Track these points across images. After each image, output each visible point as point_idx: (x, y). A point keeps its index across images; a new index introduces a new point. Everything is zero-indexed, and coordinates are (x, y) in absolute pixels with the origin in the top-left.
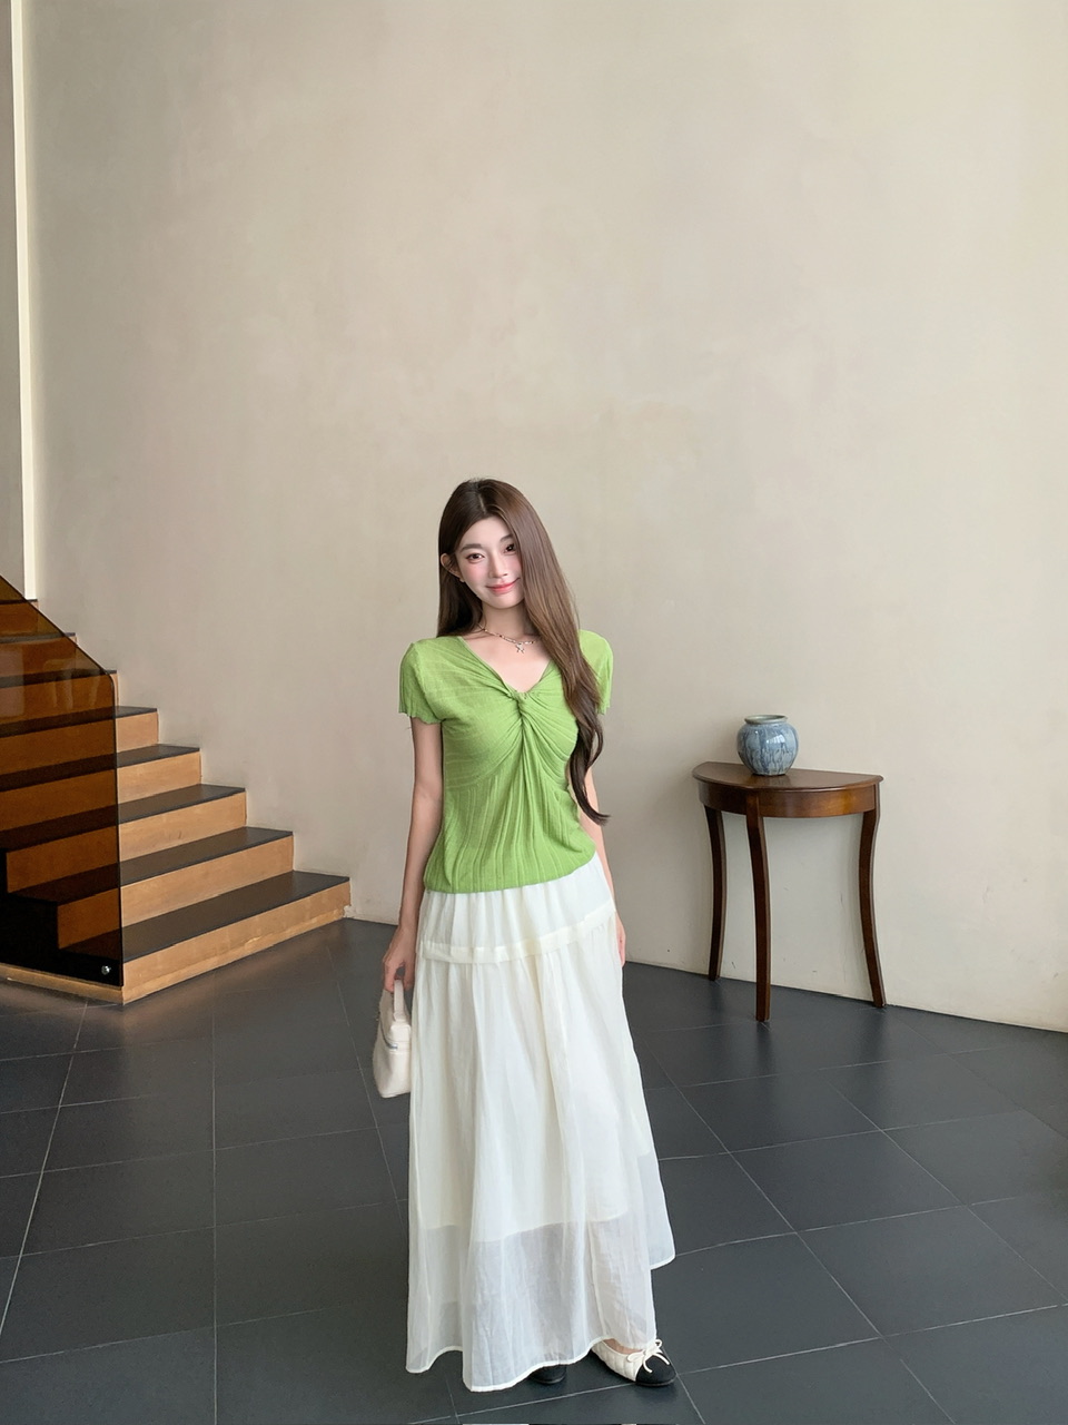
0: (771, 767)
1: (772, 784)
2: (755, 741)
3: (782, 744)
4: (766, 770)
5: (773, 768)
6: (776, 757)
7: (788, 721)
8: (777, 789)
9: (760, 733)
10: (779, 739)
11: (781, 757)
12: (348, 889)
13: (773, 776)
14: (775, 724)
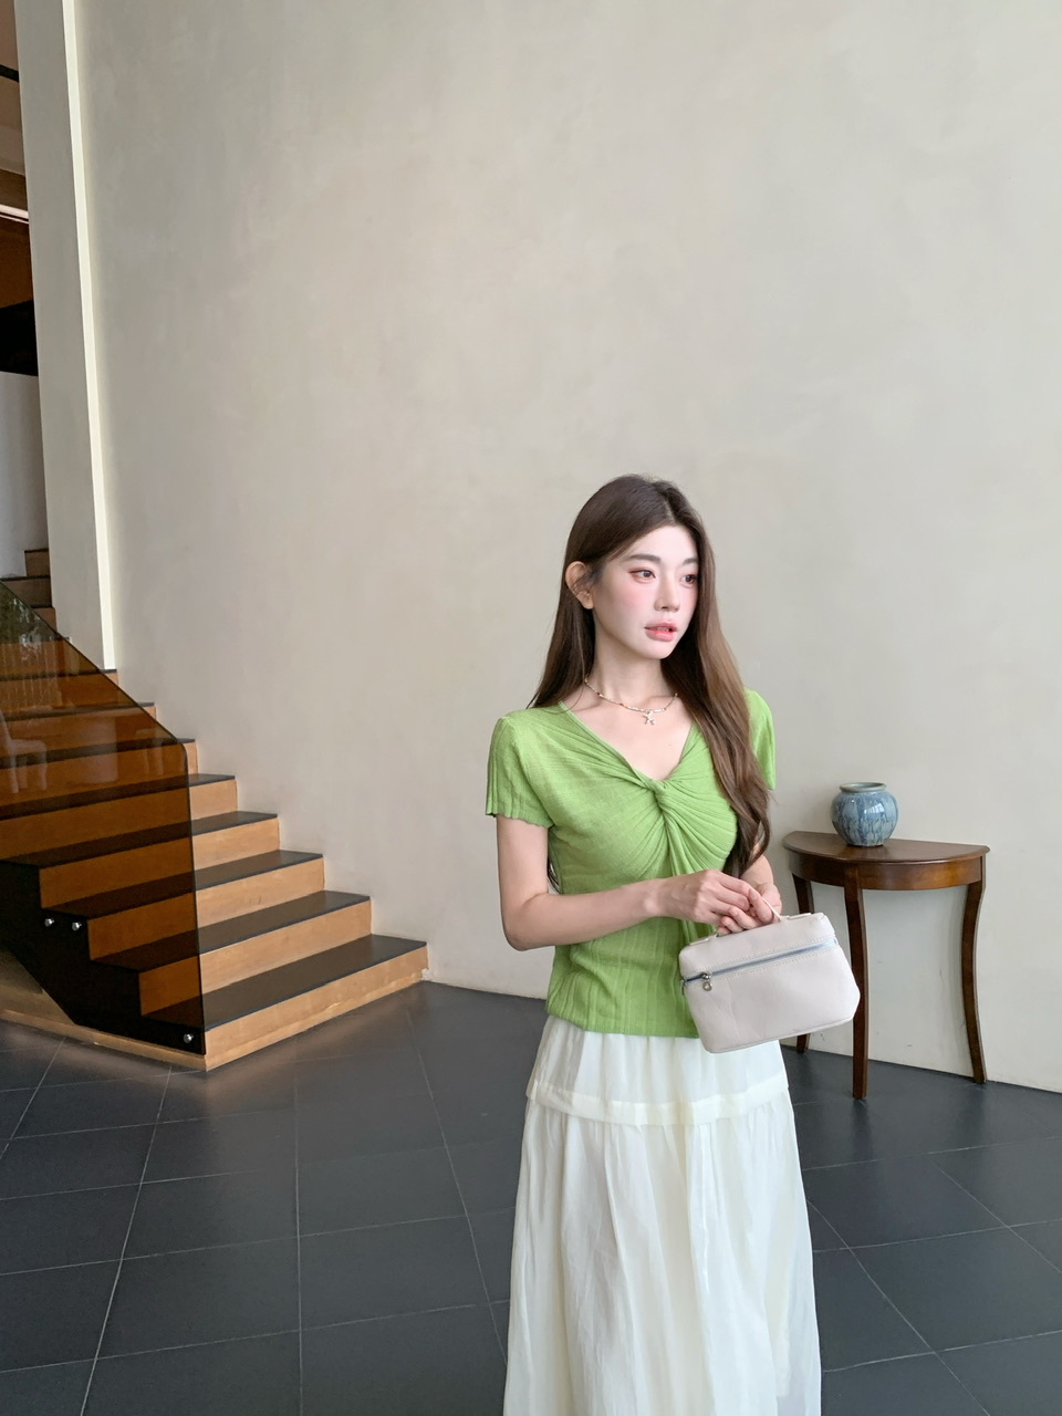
0: (869, 837)
1: (870, 856)
2: (852, 810)
3: (882, 814)
4: (863, 840)
5: (871, 839)
6: (876, 826)
7: (887, 790)
8: (875, 861)
9: (858, 801)
10: (878, 808)
11: (880, 828)
12: (425, 953)
13: (871, 847)
14: (874, 792)
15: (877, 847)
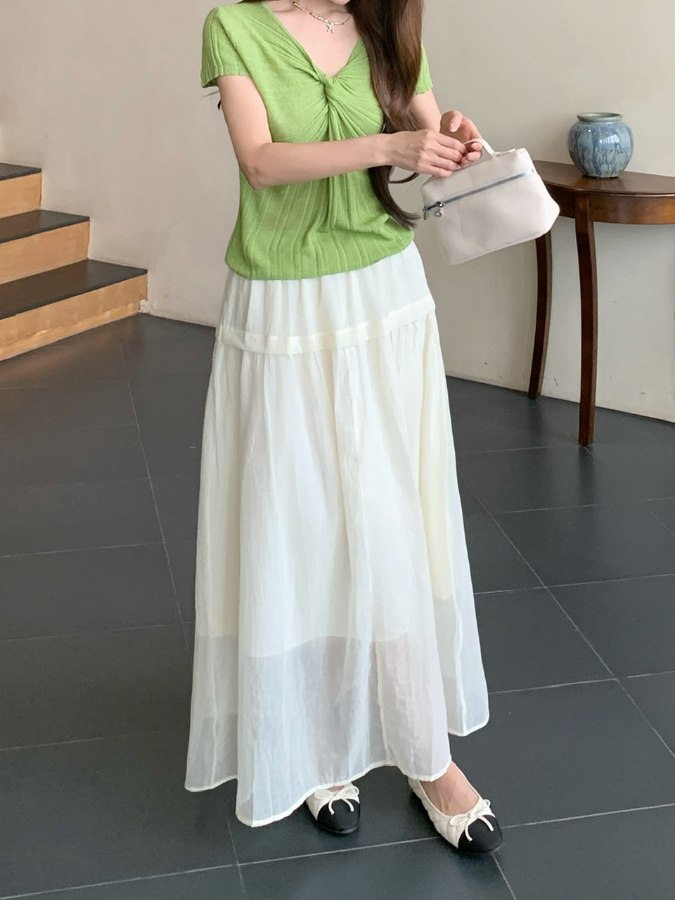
0: (604, 168)
1: (604, 187)
2: (587, 140)
3: (616, 144)
4: (598, 171)
5: (605, 170)
6: (610, 157)
7: (623, 120)
8: (609, 193)
9: (593, 131)
10: (613, 139)
11: (614, 158)
12: (146, 282)
13: (606, 179)
14: (610, 122)
15: (611, 178)
